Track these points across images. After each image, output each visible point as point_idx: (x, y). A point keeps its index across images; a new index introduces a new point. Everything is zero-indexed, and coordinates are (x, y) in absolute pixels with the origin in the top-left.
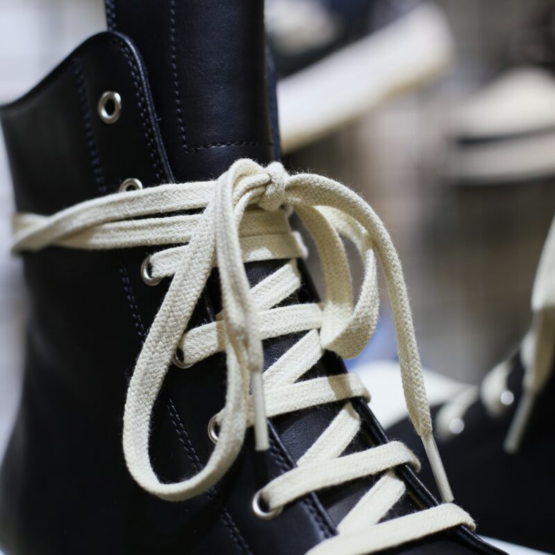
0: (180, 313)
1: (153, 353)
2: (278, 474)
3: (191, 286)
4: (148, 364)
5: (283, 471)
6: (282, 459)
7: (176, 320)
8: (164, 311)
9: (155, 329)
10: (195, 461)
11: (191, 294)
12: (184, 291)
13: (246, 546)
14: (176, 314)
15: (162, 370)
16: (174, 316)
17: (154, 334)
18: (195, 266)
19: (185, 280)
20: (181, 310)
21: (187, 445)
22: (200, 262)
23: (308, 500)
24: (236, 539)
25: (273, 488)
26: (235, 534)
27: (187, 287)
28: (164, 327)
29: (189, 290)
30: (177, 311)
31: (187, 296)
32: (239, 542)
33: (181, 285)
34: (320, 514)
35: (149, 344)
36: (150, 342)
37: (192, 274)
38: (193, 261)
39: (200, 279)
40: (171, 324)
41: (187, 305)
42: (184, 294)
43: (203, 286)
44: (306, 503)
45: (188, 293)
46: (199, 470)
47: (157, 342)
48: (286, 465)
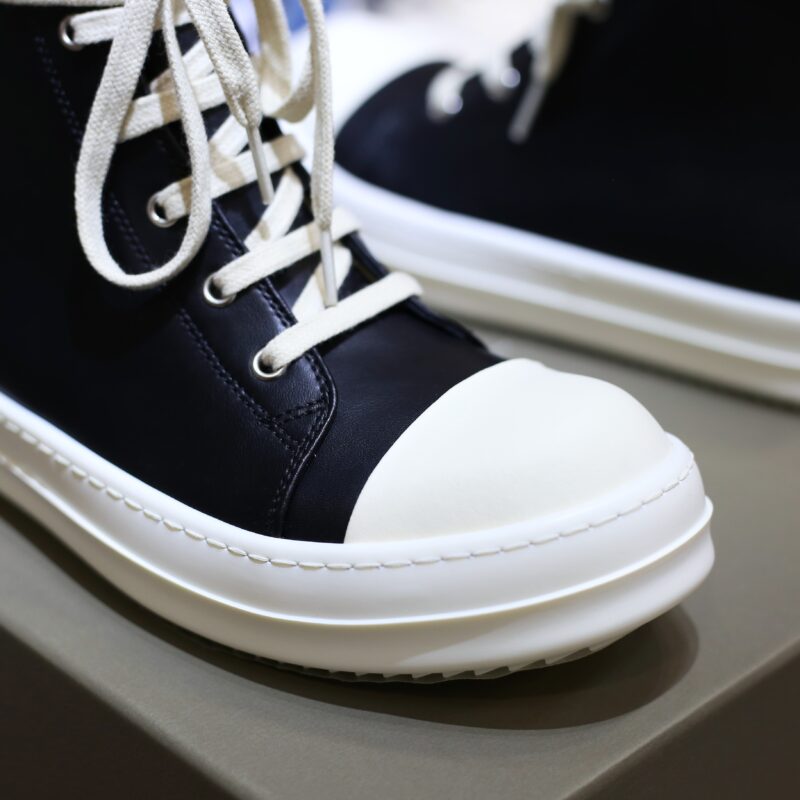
0: (123, 87)
1: (99, 134)
2: (229, 260)
3: (132, 57)
4: (94, 146)
5: (233, 255)
6: (231, 242)
7: (120, 96)
8: (106, 88)
9: (98, 108)
10: (145, 261)
11: (133, 66)
12: (125, 64)
13: (201, 335)
14: (119, 89)
15: (108, 151)
16: (117, 92)
17: (97, 114)
18: (133, 34)
19: (125, 51)
20: (124, 84)
21: (134, 243)
22: (139, 30)
23: (262, 286)
24: (188, 327)
25: (225, 275)
26: (186, 321)
27: (128, 58)
28: (106, 105)
29: (130, 62)
30: (119, 85)
31: (129, 69)
32: (192, 330)
33: (120, 58)
34: (276, 300)
35: (94, 126)
36: (94, 122)
37: (131, 44)
38: (131, 30)
39: (141, 49)
40: (115, 101)
41: (129, 79)
42: (125, 67)
43: (145, 56)
44: (260, 289)
45: (129, 65)
46: (148, 270)
47: (101, 121)
48: (237, 250)
